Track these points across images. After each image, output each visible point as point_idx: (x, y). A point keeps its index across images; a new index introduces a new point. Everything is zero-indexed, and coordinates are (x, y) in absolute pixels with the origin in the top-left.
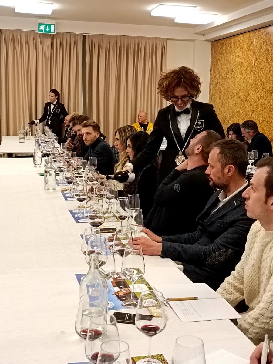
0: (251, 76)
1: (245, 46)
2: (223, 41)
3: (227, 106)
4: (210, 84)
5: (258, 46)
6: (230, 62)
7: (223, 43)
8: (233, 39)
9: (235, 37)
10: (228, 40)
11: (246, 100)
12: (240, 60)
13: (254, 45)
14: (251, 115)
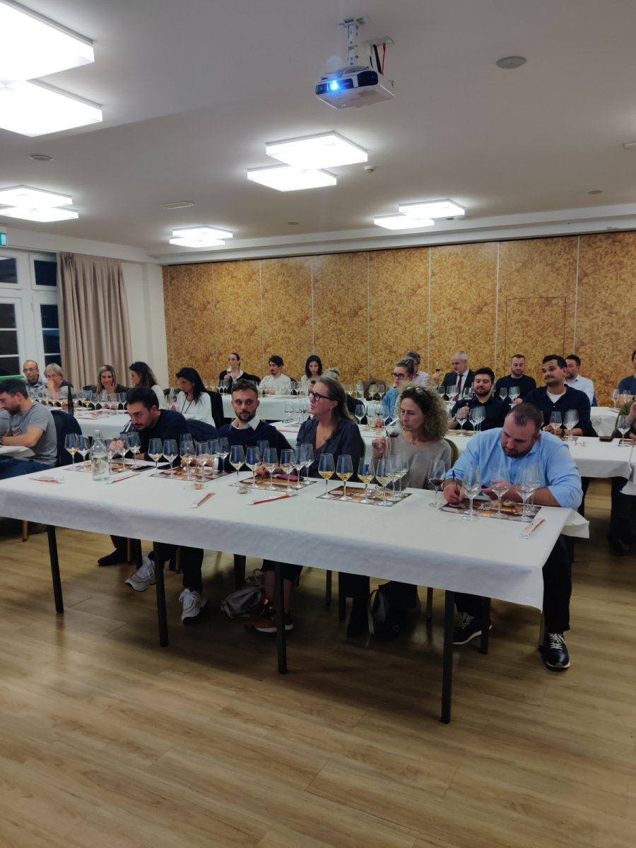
0: (260, 309)
1: (241, 276)
2: (190, 267)
3: (212, 341)
4: (166, 315)
5: (268, 276)
6: (211, 292)
7: (190, 270)
8: (213, 266)
9: (219, 265)
10: (202, 266)
11: (252, 333)
12: (230, 290)
13: (259, 275)
14: (265, 350)
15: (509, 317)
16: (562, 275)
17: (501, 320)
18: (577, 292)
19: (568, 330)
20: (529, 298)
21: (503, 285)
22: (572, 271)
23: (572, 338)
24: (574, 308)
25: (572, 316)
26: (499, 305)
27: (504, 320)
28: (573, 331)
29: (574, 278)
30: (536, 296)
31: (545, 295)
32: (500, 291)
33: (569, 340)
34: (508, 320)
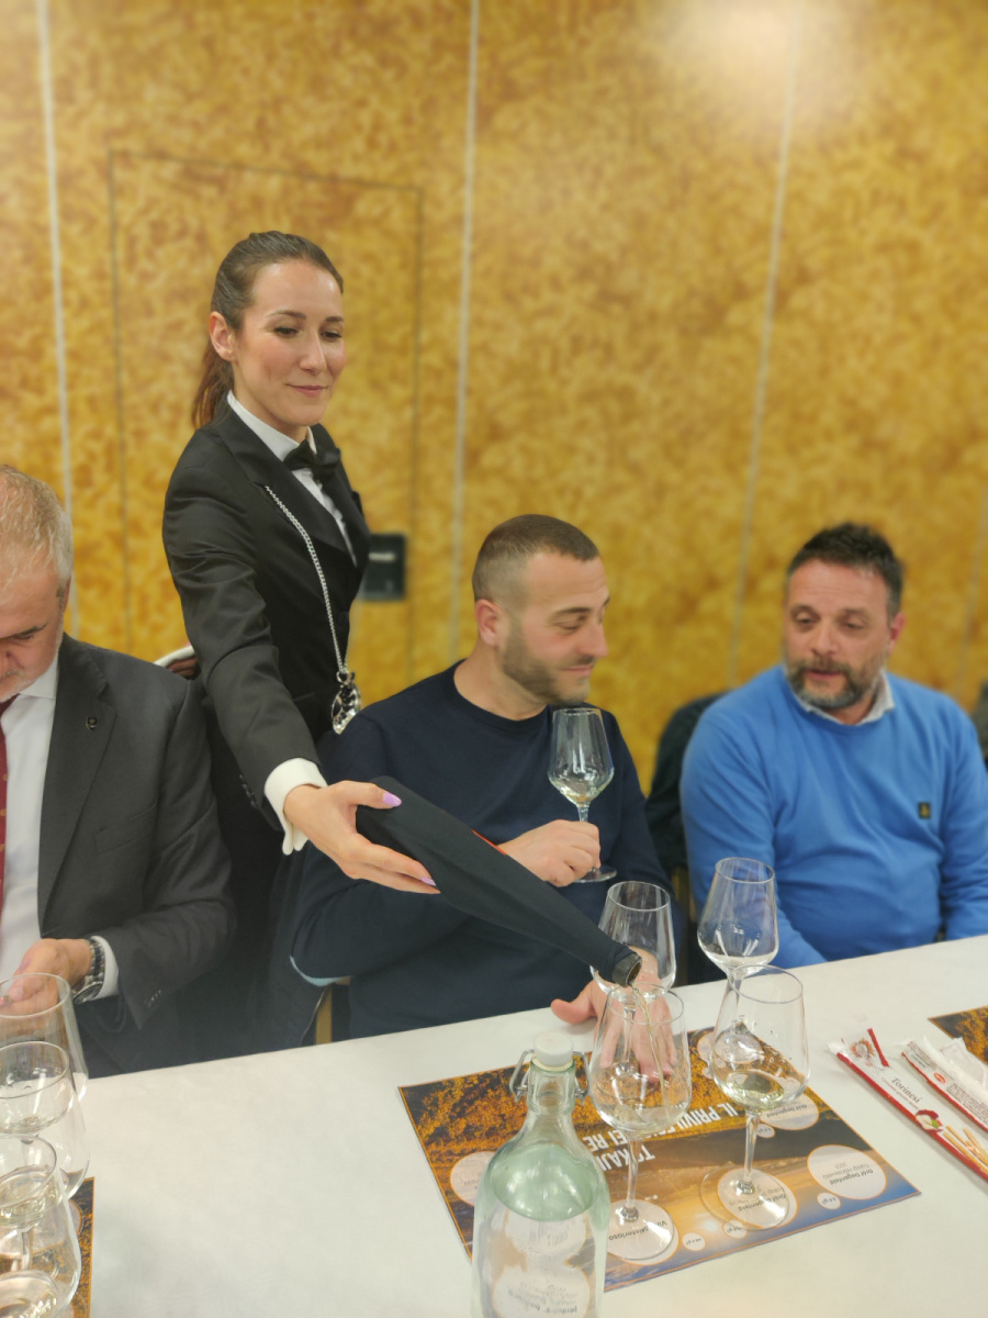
15: (131, 261)
16: (403, 69)
17: (82, 272)
18: (469, 169)
19: (433, 359)
20: (240, 166)
21: (80, 58)
22: (448, 59)
23: (451, 403)
24: (457, 254)
25: (451, 289)
26: (66, 180)
27: (100, 275)
28: (453, 364)
29: (458, 98)
30: (275, 156)
31: (318, 160)
32: (64, 93)
33: (438, 411)
34: (130, 281)
